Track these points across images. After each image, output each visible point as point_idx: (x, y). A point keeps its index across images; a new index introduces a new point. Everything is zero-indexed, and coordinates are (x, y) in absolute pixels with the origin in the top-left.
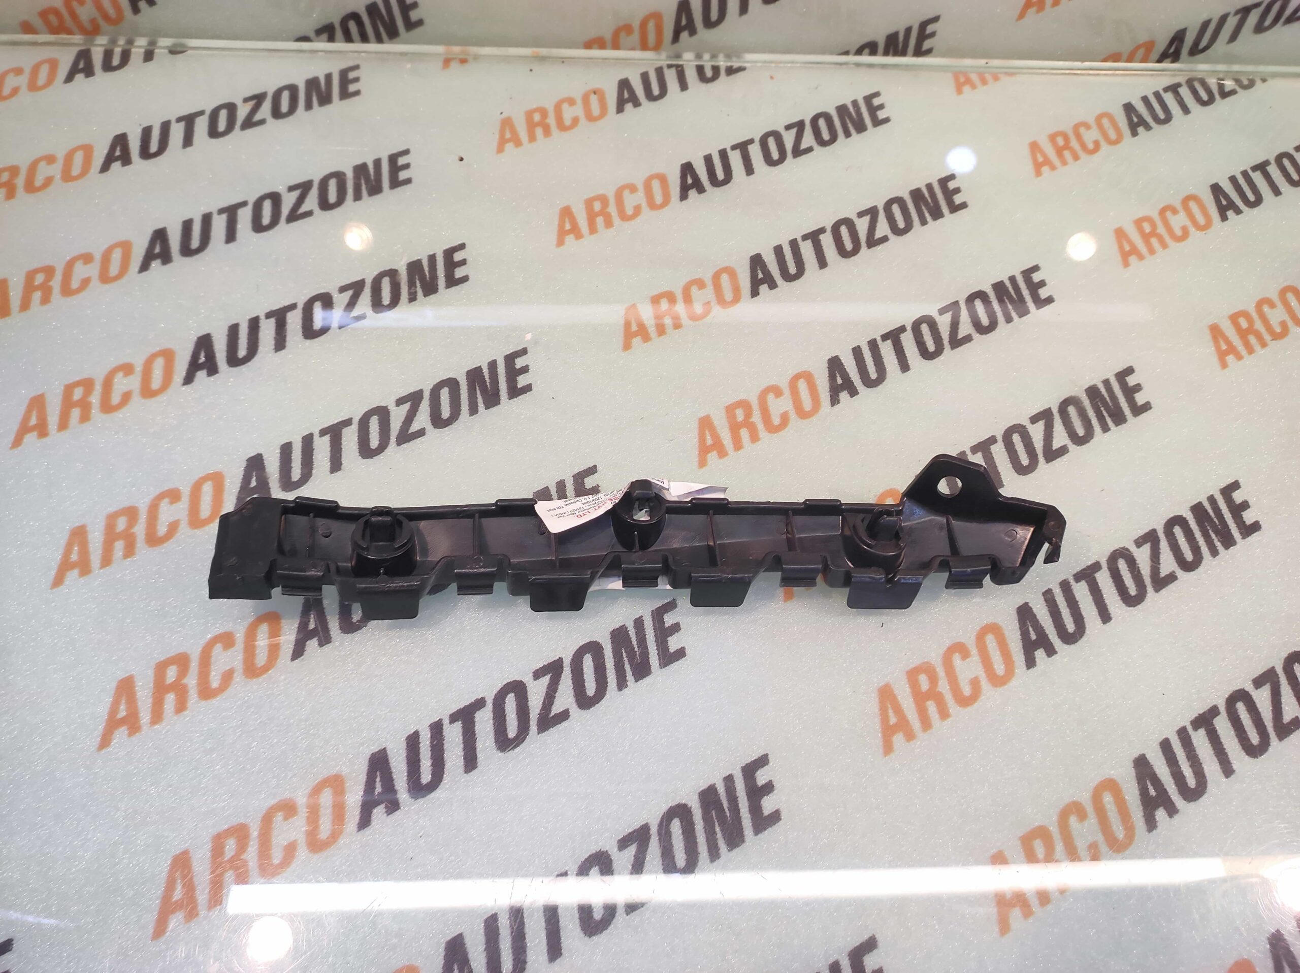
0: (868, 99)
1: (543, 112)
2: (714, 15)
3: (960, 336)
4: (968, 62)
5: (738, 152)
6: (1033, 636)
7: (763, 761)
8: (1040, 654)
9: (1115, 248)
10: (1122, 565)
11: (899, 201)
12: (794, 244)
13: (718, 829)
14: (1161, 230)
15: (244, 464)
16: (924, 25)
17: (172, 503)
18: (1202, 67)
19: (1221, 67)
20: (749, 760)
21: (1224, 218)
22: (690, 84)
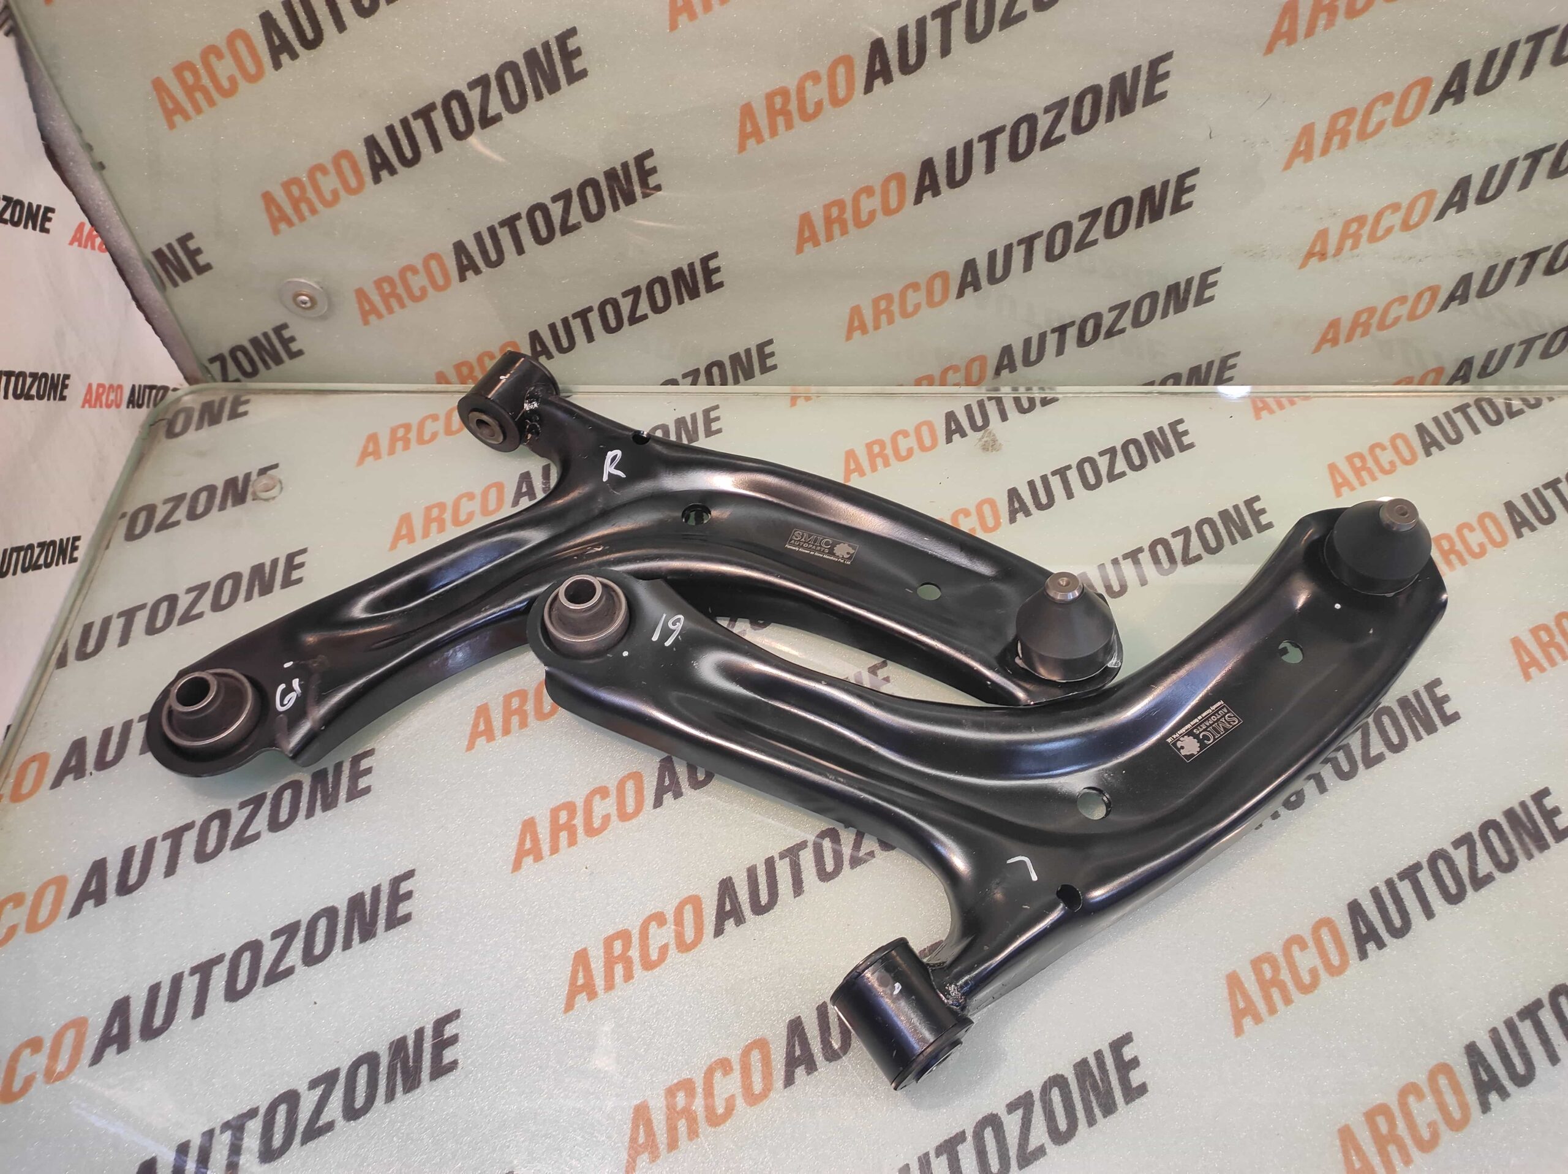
0: (1173, 426)
1: (882, 444)
2: (1033, 356)
5: (1058, 476)
6: (1364, 931)
7: (1127, 1039)
8: (1371, 947)
10: (1442, 866)
11: (1209, 521)
12: (1115, 562)
13: (1092, 1098)
14: (1459, 546)
16: (1224, 360)
17: (602, 798)
18: (1489, 389)
19: (1507, 388)
20: (1115, 1037)
22: (1009, 416)
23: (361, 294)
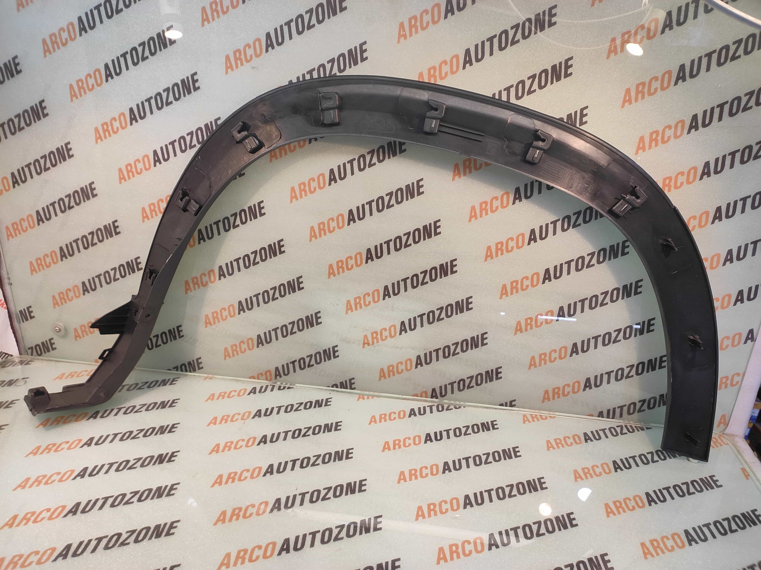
0: (327, 399)
1: (225, 393)
3: (316, 464)
4: (367, 393)
5: (277, 408)
6: (285, 547)
8: (284, 552)
9: (383, 446)
10: (327, 533)
11: (320, 427)
12: (279, 434)
14: (402, 443)
15: (82, 468)
17: (57, 475)
19: (452, 402)
20: (174, 564)
21: (425, 442)
22: (274, 390)
23: (76, 330)
